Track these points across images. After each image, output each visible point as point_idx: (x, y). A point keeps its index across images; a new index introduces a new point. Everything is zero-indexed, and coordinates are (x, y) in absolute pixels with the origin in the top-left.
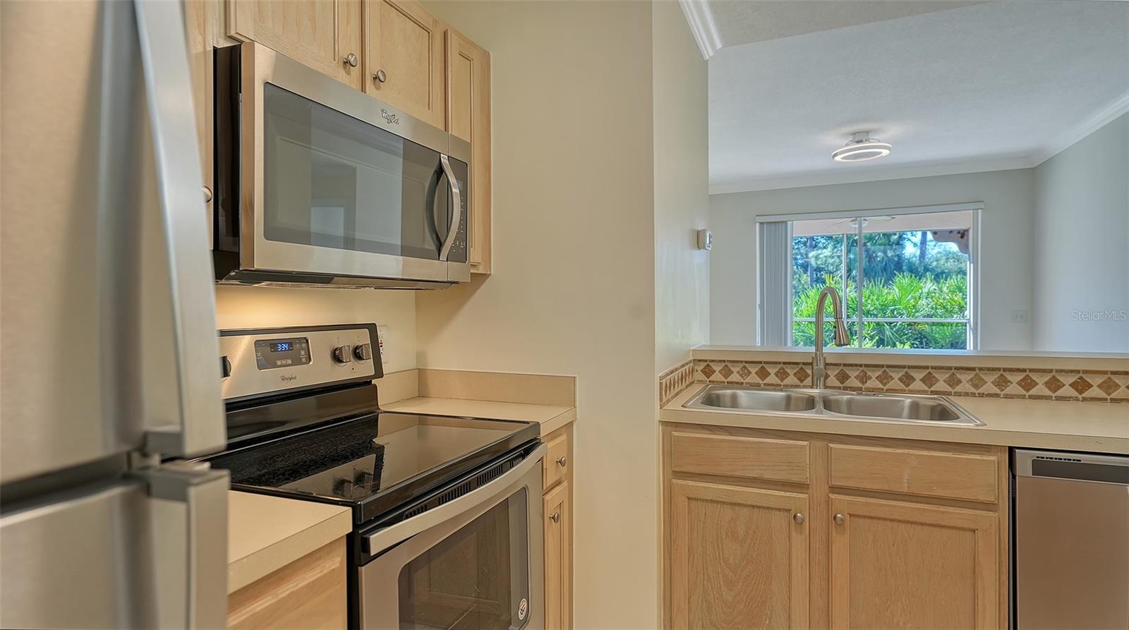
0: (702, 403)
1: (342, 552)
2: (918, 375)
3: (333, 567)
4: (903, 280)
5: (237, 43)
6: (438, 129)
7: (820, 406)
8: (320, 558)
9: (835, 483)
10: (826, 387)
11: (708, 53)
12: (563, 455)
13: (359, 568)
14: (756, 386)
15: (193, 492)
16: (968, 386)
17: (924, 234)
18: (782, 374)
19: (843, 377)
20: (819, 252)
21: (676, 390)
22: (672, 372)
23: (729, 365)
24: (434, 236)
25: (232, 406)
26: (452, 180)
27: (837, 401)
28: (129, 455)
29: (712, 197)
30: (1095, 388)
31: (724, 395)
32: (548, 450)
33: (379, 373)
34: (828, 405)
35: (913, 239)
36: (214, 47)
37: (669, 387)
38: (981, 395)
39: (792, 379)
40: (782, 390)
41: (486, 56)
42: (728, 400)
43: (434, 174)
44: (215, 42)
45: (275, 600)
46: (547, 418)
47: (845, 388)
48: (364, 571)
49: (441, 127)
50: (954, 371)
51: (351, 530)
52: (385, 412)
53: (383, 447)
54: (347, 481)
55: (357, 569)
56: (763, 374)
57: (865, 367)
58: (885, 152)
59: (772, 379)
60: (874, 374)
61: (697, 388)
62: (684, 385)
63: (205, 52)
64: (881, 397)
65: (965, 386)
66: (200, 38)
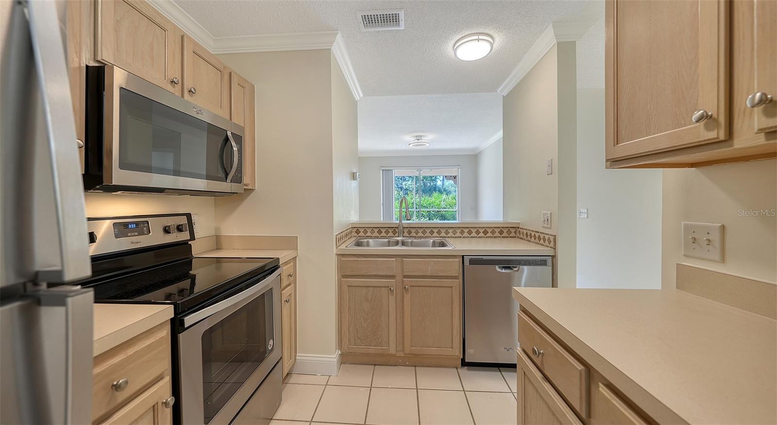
0: (355, 245)
1: (168, 328)
2: (436, 231)
3: (162, 336)
4: (436, 194)
5: (102, 65)
6: (226, 119)
7: (400, 244)
8: (154, 332)
9: (405, 274)
10: (403, 237)
11: (357, 98)
12: (291, 272)
13: (178, 335)
14: (377, 237)
15: (70, 300)
16: (452, 234)
17: (443, 177)
18: (387, 232)
19: (410, 232)
20: (407, 182)
21: (344, 241)
22: (342, 233)
23: (366, 229)
24: (224, 170)
25: (95, 259)
26: (233, 144)
27: (407, 242)
28: (24, 284)
29: (359, 157)
30: (489, 233)
31: (364, 241)
32: (284, 270)
33: (193, 238)
34: (403, 244)
35: (440, 178)
36: (86, 65)
37: (340, 239)
38: (456, 237)
39: (391, 234)
40: (386, 239)
41: (253, 87)
42: (365, 244)
43: (223, 141)
44: (87, 62)
45: (126, 356)
46: (283, 256)
47: (410, 237)
48: (181, 336)
49: (228, 118)
50: (447, 228)
51: (173, 316)
52: (196, 258)
53: (195, 275)
54: (172, 294)
55: (177, 335)
56: (380, 232)
57: (417, 228)
58: (427, 145)
59: (383, 234)
60: (420, 231)
61: (353, 239)
62: (347, 238)
63: (80, 67)
64: (423, 240)
65: (451, 234)
66: (76, 59)
